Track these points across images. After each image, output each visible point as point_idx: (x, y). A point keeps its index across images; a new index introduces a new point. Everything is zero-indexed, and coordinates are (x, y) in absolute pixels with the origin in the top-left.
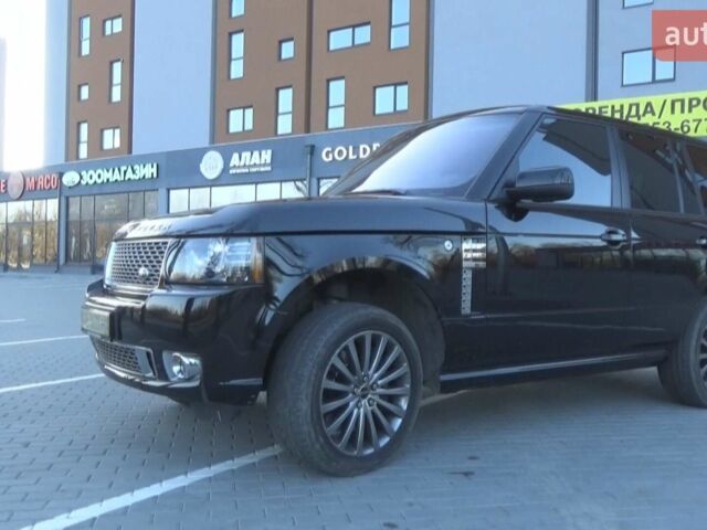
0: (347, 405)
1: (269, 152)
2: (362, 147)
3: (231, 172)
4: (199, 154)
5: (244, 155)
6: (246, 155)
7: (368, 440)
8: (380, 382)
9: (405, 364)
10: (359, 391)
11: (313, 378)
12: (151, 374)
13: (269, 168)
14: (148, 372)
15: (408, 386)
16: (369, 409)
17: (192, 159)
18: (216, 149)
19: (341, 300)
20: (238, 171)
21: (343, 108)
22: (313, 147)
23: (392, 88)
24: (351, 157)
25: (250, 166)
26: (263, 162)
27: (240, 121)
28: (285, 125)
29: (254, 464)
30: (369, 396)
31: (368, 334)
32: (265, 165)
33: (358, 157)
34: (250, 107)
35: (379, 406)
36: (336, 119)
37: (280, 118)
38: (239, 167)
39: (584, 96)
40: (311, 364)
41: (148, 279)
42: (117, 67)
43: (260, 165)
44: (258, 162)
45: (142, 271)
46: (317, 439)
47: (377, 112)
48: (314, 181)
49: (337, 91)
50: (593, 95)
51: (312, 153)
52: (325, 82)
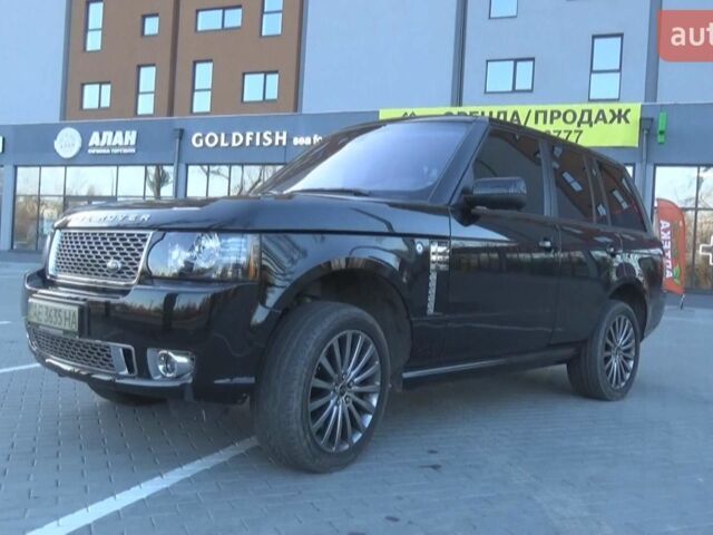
0: (328, 403)
1: (134, 133)
2: (234, 135)
3: (90, 151)
4: (53, 131)
5: (105, 134)
6: (107, 135)
7: (344, 437)
8: (356, 380)
9: (377, 363)
10: (338, 389)
11: (304, 377)
12: (126, 372)
13: (133, 150)
14: (123, 370)
15: (378, 383)
16: (346, 406)
17: (45, 134)
18: (72, 126)
19: (314, 298)
20: (98, 151)
22: (182, 131)
23: (262, 75)
24: (223, 144)
25: (111, 147)
26: (126, 143)
27: (95, 96)
28: (146, 105)
29: (225, 463)
30: (346, 393)
31: (349, 333)
32: (129, 146)
33: (230, 145)
34: (108, 83)
35: (355, 403)
36: (202, 103)
37: (141, 97)
38: (99, 147)
39: (449, 99)
40: (303, 362)
41: (119, 272)
43: (124, 147)
44: (121, 144)
45: (111, 264)
46: (305, 437)
47: (245, 99)
48: (183, 166)
49: (204, 74)
50: (458, 99)
51: (181, 138)
52: (191, 64)
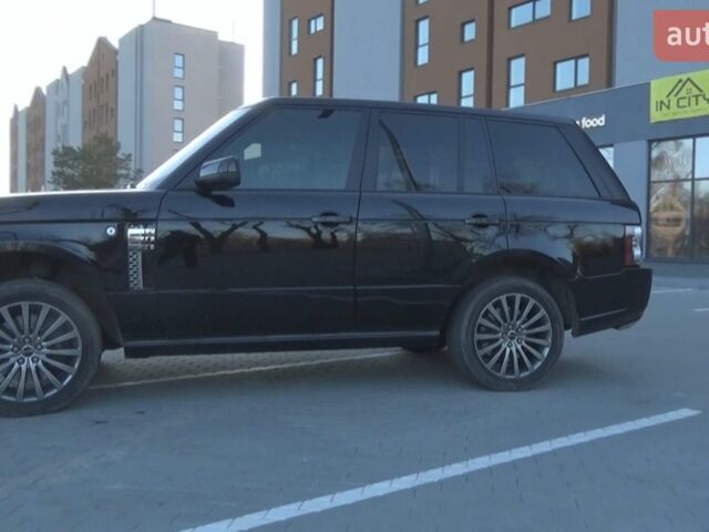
0: (5, 361)
8: (44, 344)
9: (74, 330)
15: (78, 349)
16: (32, 365)
21: (522, 88)
23: (573, 62)
30: (33, 355)
31: (24, 305)
34: (435, 93)
35: (44, 363)
37: (463, 102)
42: (320, 63)
47: (558, 88)
49: (518, 69)
52: (506, 62)
